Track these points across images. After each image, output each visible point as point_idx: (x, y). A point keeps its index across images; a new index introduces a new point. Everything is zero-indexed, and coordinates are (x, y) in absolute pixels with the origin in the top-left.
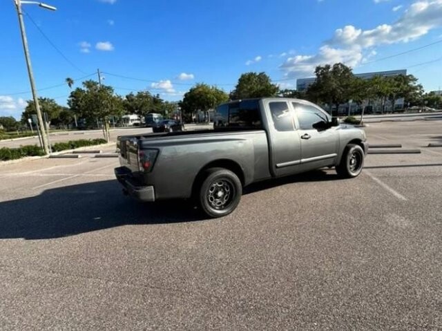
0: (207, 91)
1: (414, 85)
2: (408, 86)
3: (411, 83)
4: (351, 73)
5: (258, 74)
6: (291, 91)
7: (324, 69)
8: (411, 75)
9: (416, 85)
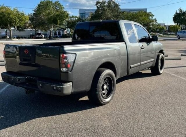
0: (9, 12)
1: (152, 19)
2: (149, 19)
3: (151, 18)
4: (119, 8)
5: (54, 2)
6: (76, 17)
7: (102, 3)
8: (150, 13)
9: (153, 19)
